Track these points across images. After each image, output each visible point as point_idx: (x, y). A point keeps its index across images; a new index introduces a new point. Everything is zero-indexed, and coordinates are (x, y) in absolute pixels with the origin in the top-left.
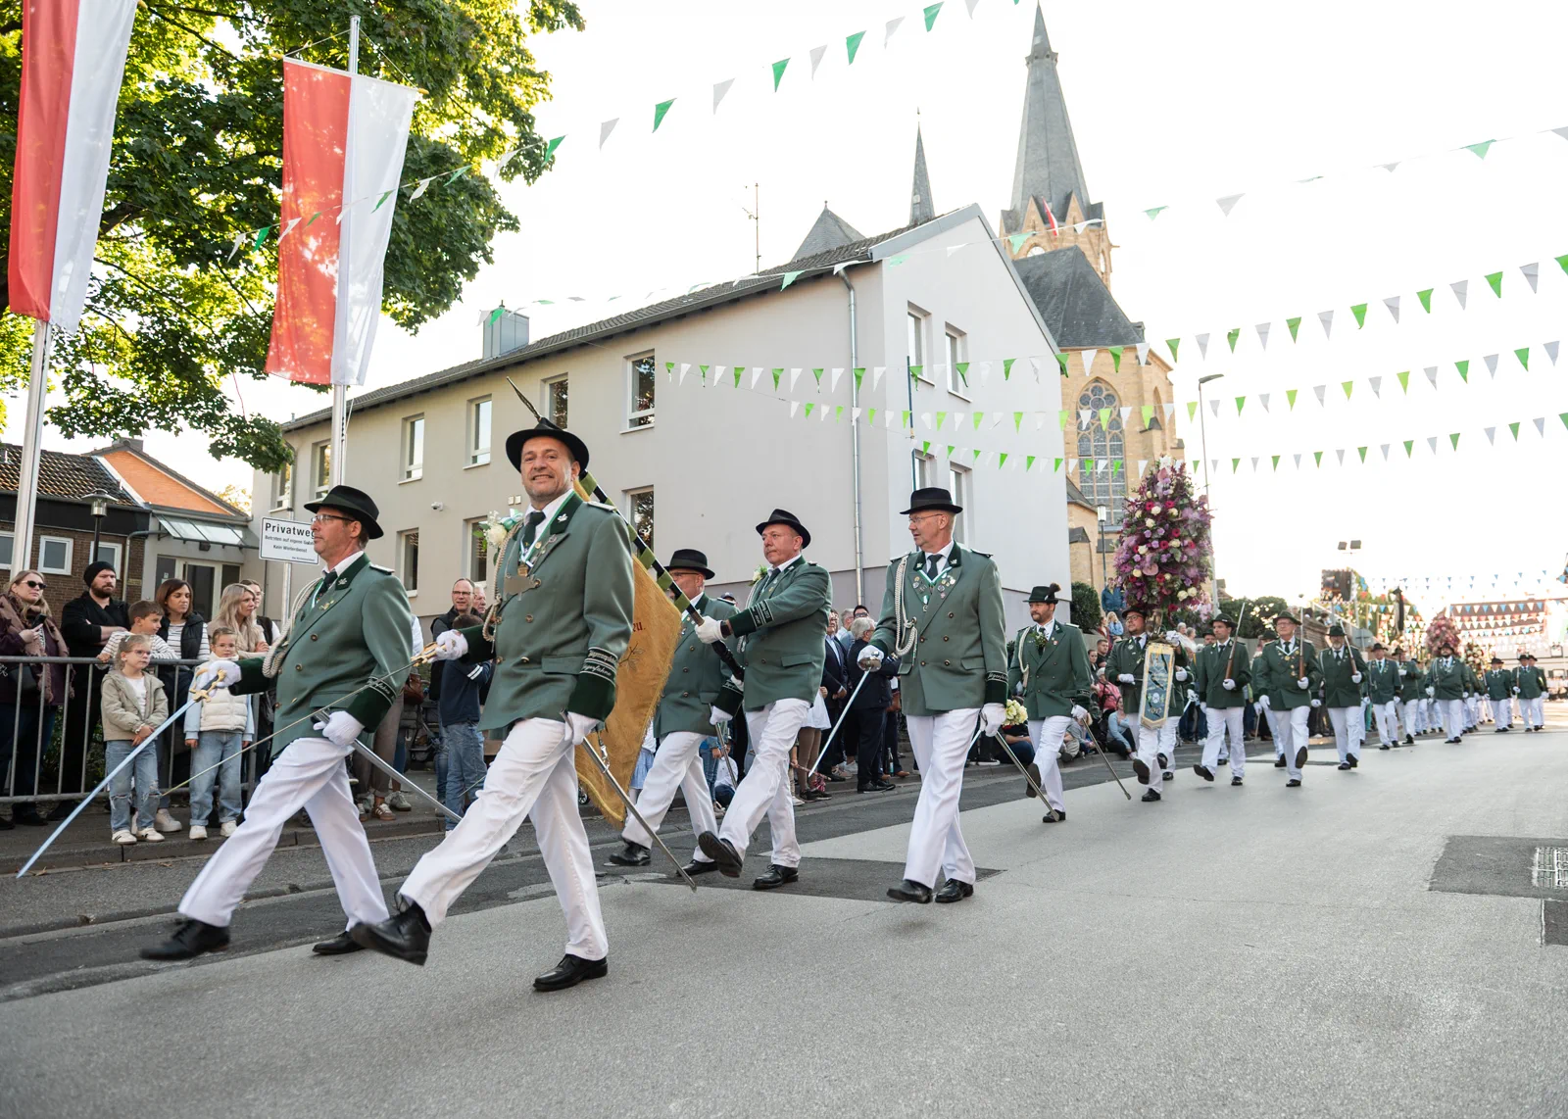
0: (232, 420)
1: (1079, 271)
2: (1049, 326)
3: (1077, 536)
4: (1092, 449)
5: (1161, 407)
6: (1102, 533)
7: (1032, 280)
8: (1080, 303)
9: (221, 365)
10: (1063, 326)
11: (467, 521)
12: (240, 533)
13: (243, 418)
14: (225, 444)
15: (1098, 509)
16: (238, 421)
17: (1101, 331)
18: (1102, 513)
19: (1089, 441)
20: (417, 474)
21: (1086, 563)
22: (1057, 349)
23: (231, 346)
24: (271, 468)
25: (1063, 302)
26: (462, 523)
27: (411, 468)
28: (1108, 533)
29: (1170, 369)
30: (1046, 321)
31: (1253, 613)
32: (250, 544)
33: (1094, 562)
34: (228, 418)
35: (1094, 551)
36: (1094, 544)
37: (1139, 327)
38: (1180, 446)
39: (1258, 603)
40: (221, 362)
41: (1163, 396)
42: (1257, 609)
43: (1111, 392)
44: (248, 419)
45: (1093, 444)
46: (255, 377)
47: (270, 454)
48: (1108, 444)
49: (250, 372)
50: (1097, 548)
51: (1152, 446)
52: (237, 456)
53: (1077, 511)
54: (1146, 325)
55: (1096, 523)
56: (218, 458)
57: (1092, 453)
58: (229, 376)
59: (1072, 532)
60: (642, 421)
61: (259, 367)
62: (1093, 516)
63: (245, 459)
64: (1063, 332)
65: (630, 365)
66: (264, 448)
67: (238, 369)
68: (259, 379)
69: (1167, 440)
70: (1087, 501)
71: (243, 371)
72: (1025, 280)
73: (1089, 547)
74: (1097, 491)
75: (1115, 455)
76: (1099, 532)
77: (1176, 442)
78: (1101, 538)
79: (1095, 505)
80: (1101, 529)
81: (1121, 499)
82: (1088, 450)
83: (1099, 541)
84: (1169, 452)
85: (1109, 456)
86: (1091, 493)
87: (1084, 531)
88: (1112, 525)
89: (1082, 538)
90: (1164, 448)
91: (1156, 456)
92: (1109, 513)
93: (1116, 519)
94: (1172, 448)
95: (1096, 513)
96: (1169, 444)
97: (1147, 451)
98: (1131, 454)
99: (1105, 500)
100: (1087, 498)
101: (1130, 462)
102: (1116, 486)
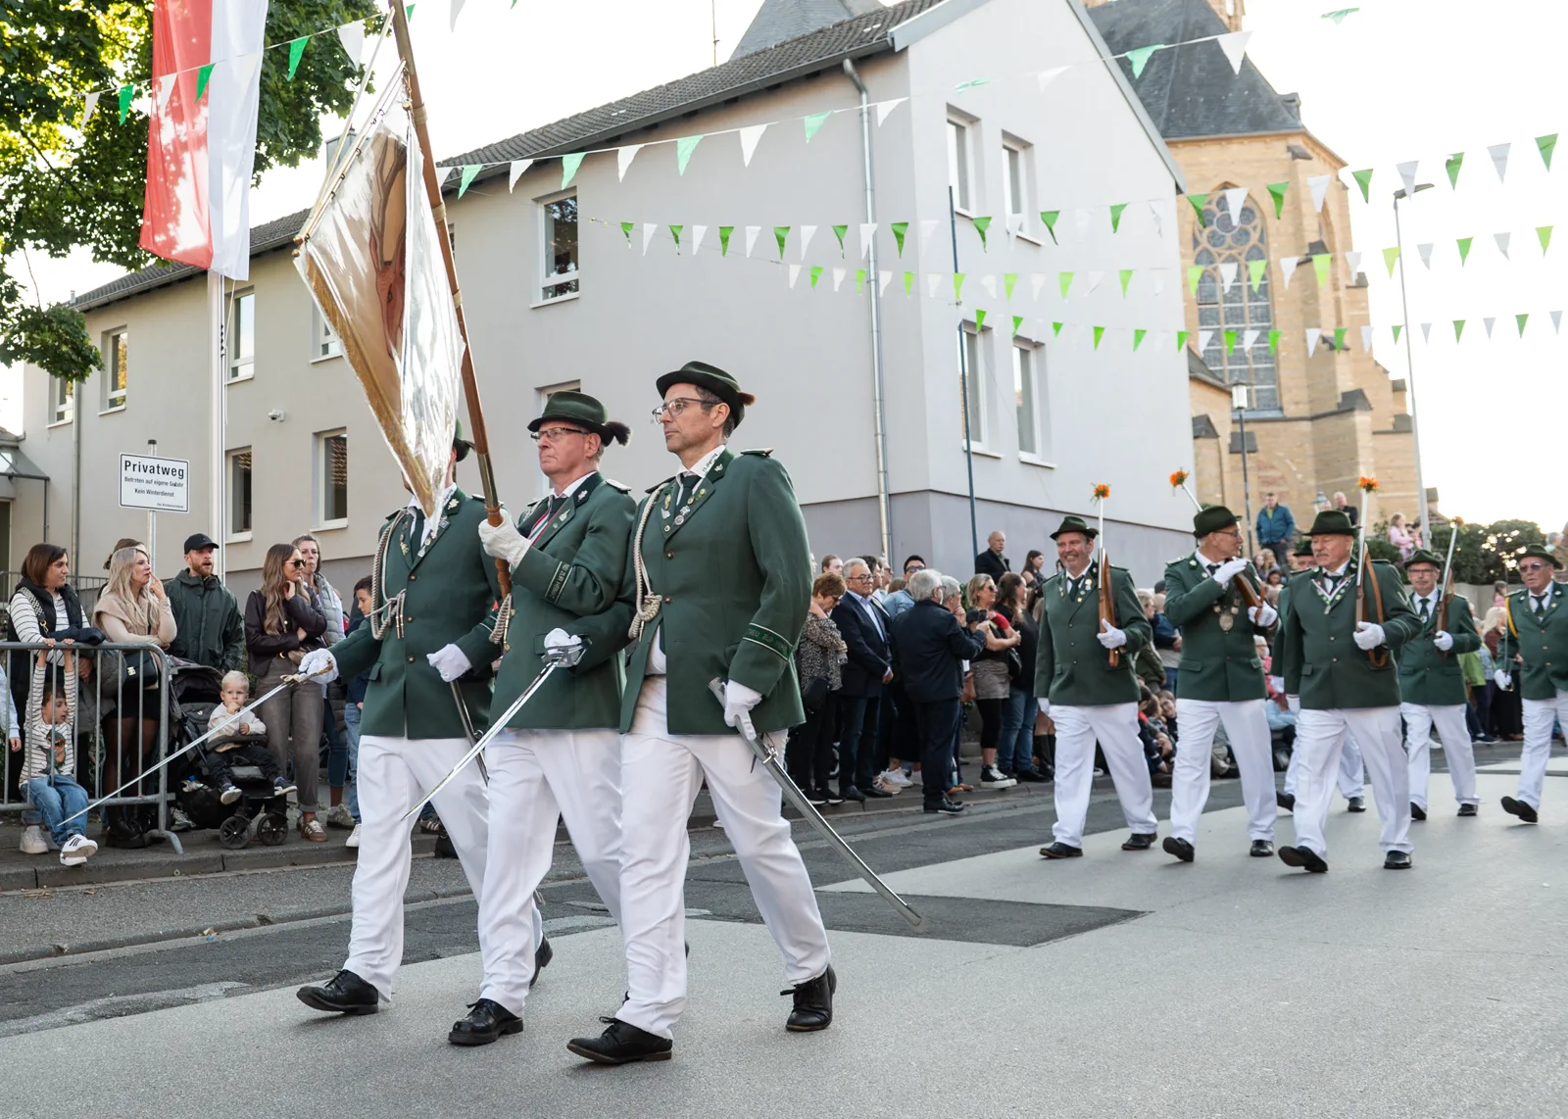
0: (25, 312)
1: (1193, 20)
2: (1147, 106)
3: (1203, 428)
4: (1221, 294)
5: (1328, 224)
6: (1240, 422)
7: (1118, 37)
8: (1196, 69)
9: (6, 239)
10: (1171, 106)
11: (317, 435)
12: (8, 456)
13: (39, 309)
14: (16, 345)
15: (1234, 390)
16: (32, 313)
17: (1231, 110)
18: (1240, 396)
19: (1214, 281)
20: (246, 372)
21: (1213, 470)
22: (1160, 141)
23: (19, 214)
24: (75, 376)
25: (1168, 69)
26: (310, 437)
27: (237, 363)
28: (1248, 421)
29: (1343, 164)
30: (1142, 100)
31: (1485, 546)
32: (23, 472)
33: (1226, 467)
34: (18, 311)
35: (1225, 452)
36: (1225, 439)
37: (1291, 101)
38: (1361, 283)
39: (1494, 530)
40: (7, 235)
41: (1333, 209)
42: (1492, 539)
43: (1250, 204)
44: (45, 309)
45: (1220, 285)
46: (52, 254)
47: (74, 357)
48: (1245, 284)
49: (45, 247)
50: (1230, 446)
51: (1315, 284)
52: (32, 360)
53: (1202, 391)
54: (1302, 98)
55: (1228, 409)
56: (8, 364)
57: (1219, 298)
58: (18, 253)
59: (1196, 421)
60: (561, 289)
61: (59, 239)
62: (1222, 399)
63: (42, 365)
64: (1169, 114)
65: (541, 211)
66: (64, 348)
67: (28, 243)
68: (58, 256)
69: (1341, 275)
70: (1212, 374)
71: (37, 247)
72: (1108, 37)
73: (1218, 445)
74: (1229, 358)
75: (1256, 301)
76: (1234, 422)
77: (1354, 277)
78: (1239, 431)
79: (1227, 382)
80: (1237, 417)
81: (1266, 369)
82: (1213, 295)
83: (1233, 435)
84: (1342, 293)
85: (1246, 304)
86: (1220, 361)
87: (1208, 420)
88: (1253, 410)
89: (1207, 431)
90: (1336, 288)
91: (1322, 301)
92: (1248, 392)
93: (1258, 399)
94: (1348, 287)
95: (1230, 394)
96: (1343, 282)
97: (1307, 293)
98: (1282, 299)
99: (1241, 371)
100: (1212, 368)
101: (1280, 312)
102: (1259, 348)
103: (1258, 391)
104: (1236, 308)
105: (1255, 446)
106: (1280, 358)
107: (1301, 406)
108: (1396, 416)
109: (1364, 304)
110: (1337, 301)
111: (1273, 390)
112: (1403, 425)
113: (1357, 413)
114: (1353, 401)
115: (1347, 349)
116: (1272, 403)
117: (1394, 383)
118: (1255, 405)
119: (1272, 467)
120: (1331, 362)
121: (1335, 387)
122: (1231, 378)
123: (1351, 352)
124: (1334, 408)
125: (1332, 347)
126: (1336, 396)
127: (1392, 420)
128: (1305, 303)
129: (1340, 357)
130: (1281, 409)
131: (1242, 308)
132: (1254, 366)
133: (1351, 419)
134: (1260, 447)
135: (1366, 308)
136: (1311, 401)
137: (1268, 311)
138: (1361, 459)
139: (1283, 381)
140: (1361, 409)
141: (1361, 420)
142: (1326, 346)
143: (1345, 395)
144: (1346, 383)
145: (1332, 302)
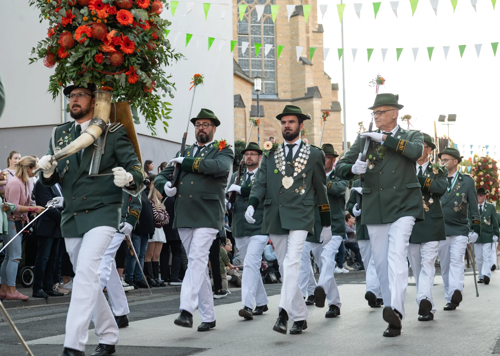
3: (238, 102)
4: (249, 29)
6: (256, 100)
15: (255, 81)
18: (258, 84)
19: (247, 22)
21: (241, 125)
33: (248, 123)
35: (248, 115)
36: (248, 109)
38: (320, 30)
45: (250, 24)
48: (262, 25)
50: (251, 112)
51: (298, 29)
53: (239, 81)
55: (250, 91)
57: (249, 32)
62: (248, 87)
69: (310, 25)
70: (244, 73)
73: (245, 111)
74: (252, 65)
75: (268, 35)
76: (253, 100)
77: (317, 27)
78: (256, 104)
79: (251, 77)
80: (256, 97)
81: (271, 72)
82: (246, 29)
83: (253, 107)
84: (311, 35)
85: (263, 36)
86: (248, 65)
87: (240, 97)
88: (263, 94)
89: (239, 104)
90: (307, 32)
91: (300, 38)
92: (262, 84)
93: (266, 88)
94: (313, 32)
95: (253, 84)
96: (311, 29)
97: (293, 33)
98: (281, 35)
99: (258, 72)
100: (243, 70)
101: (279, 41)
102: (268, 61)
103: (266, 84)
104: (257, 38)
105: (264, 114)
106: (278, 67)
107: (287, 94)
108: (333, 102)
109: (320, 42)
110: (308, 39)
111: (274, 84)
112: (336, 107)
113: (314, 99)
114: (313, 93)
115: (311, 65)
116: (273, 91)
117: (333, 85)
118: (264, 92)
119: (271, 126)
120: (303, 70)
121: (304, 84)
122: (252, 76)
123: (313, 66)
124: (303, 96)
125: (304, 63)
126: (305, 89)
127: (331, 104)
128: (292, 38)
129: (307, 68)
130: (277, 94)
131: (260, 38)
132: (265, 70)
133: (311, 102)
134: (266, 115)
135: (322, 44)
136: (292, 91)
137: (273, 41)
138: (315, 124)
139: (280, 80)
140: (316, 98)
141: (316, 103)
142: (301, 62)
143: (310, 89)
144: (310, 83)
145: (305, 39)
